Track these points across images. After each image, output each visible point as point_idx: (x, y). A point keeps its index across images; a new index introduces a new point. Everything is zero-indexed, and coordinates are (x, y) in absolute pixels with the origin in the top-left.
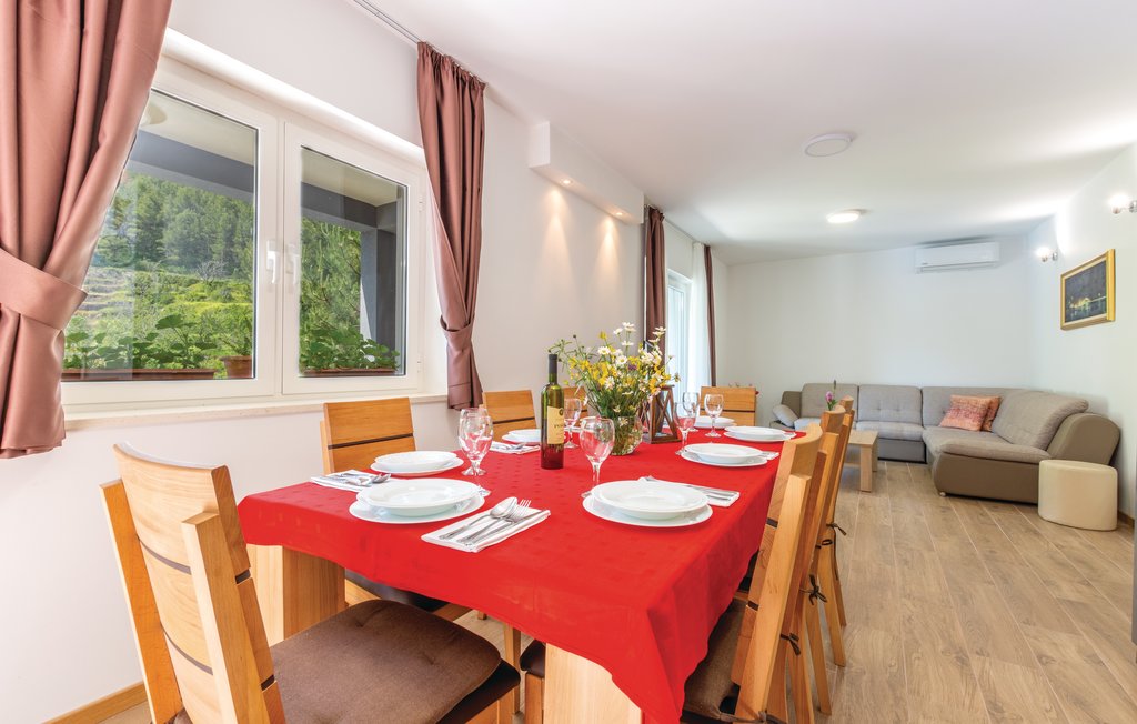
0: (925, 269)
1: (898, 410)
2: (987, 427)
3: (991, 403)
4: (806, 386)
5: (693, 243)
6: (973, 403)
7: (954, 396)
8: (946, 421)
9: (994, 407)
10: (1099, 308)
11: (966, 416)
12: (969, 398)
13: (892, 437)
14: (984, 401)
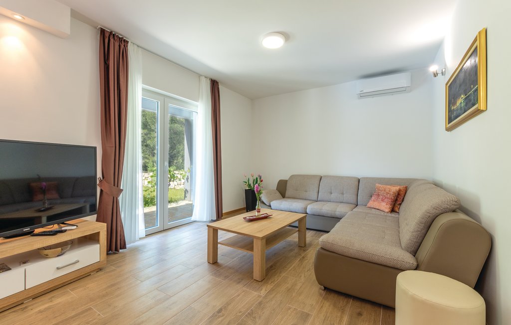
0: (362, 96)
1: (343, 194)
2: (396, 209)
3: (400, 190)
4: (292, 177)
5: (199, 77)
6: (387, 190)
7: (377, 185)
8: (371, 204)
9: (402, 193)
10: (472, 101)
11: (383, 200)
12: (385, 186)
13: (329, 215)
14: (395, 189)
